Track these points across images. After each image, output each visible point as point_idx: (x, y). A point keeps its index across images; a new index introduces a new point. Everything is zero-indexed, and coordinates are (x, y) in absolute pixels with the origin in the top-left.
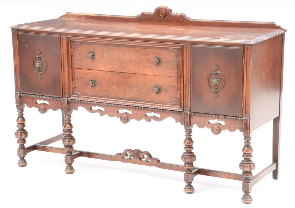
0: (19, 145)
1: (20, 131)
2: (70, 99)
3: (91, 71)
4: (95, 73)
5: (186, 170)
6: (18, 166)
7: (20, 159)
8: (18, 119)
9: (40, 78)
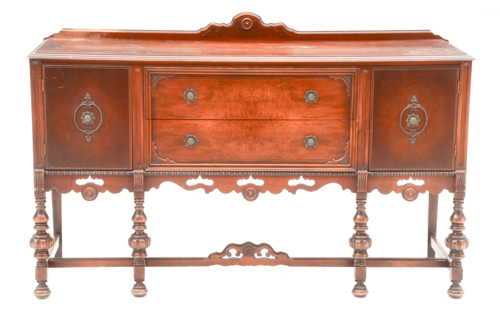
0: (37, 260)
1: (38, 237)
2: (148, 171)
3: (189, 122)
4: (196, 125)
5: (357, 262)
6: (36, 297)
7: (39, 285)
8: (35, 216)
9: (90, 140)
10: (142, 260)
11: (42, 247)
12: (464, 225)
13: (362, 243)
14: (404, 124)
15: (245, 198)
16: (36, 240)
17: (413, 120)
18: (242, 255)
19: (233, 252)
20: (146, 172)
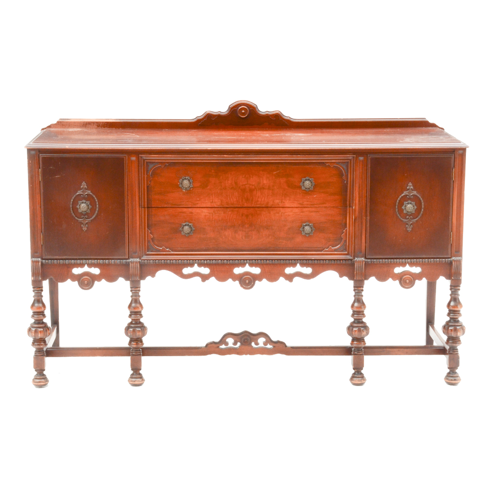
0: (35, 349)
1: (36, 326)
2: (144, 260)
3: (185, 210)
4: (191, 213)
5: (354, 350)
6: (34, 386)
7: (37, 374)
8: (33, 305)
9: (86, 229)
10: (138, 349)
11: (40, 336)
12: (461, 312)
13: (359, 330)
14: (401, 211)
15: (241, 286)
16: (34, 329)
17: (410, 207)
18: (239, 344)
19: (230, 341)
20: (142, 260)
